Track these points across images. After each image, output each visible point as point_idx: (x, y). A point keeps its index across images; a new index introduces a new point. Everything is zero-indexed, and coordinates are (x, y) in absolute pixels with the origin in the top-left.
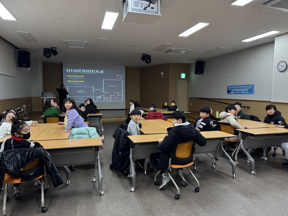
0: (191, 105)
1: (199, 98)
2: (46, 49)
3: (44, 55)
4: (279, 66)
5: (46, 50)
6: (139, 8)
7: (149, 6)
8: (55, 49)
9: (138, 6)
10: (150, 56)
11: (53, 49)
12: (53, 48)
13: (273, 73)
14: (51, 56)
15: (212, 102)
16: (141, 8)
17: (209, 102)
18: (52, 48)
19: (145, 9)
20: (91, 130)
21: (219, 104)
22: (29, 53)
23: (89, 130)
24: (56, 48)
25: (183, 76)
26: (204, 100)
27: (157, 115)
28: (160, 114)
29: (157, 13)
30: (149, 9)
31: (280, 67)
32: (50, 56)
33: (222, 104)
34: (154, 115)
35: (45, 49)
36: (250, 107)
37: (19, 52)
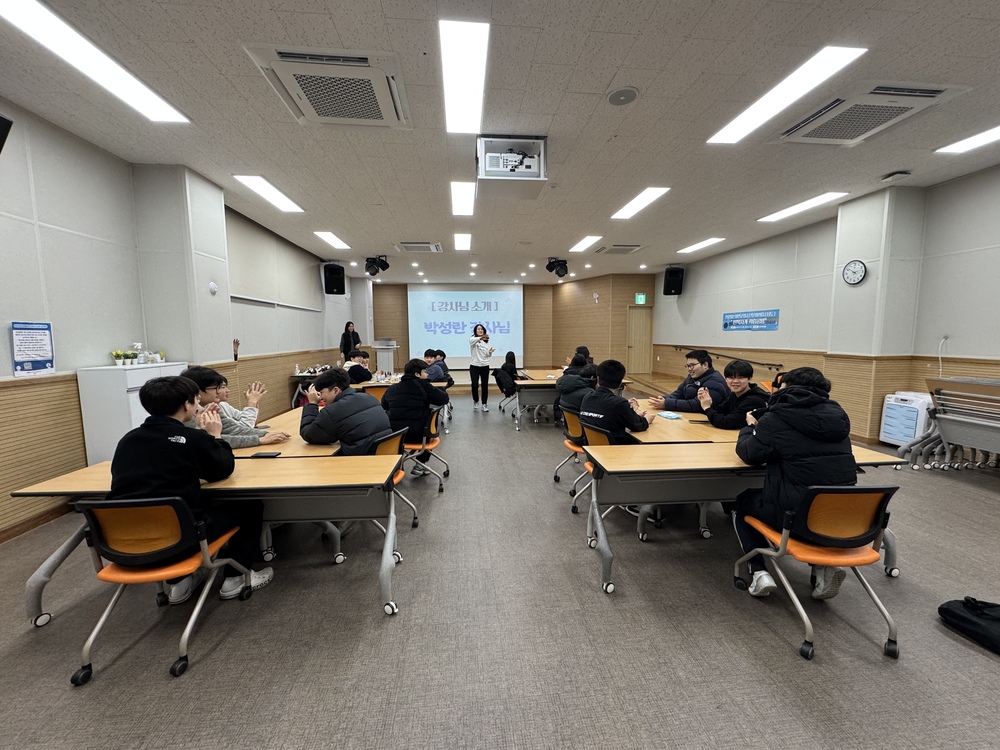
0: (658, 359)
1: (676, 347)
2: (369, 260)
3: (367, 271)
4: (846, 271)
5: (371, 262)
6: (501, 168)
7: (521, 163)
8: (384, 259)
9: (498, 166)
10: (565, 262)
11: (381, 258)
12: (381, 256)
13: (833, 289)
14: (379, 272)
16: (505, 169)
18: (379, 257)
19: (514, 170)
22: (342, 269)
24: (385, 256)
29: (539, 176)
30: (522, 168)
31: (850, 273)
32: (377, 271)
36: (781, 365)
37: (325, 267)
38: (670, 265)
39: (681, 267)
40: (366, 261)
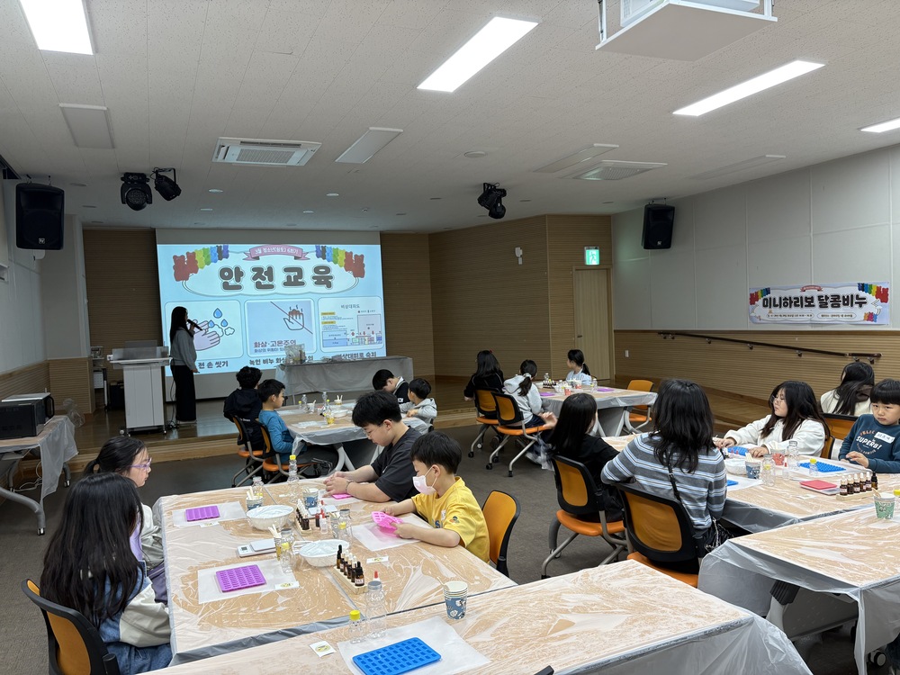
0: (627, 355)
1: (660, 333)
3: (125, 200)
5: (132, 181)
8: (170, 175)
10: (503, 192)
11: (161, 174)
12: (163, 170)
14: (151, 202)
15: (716, 344)
17: (703, 343)
18: (158, 170)
21: (745, 348)
22: (60, 194)
24: (175, 170)
25: (592, 257)
26: (678, 339)
29: (760, 10)
32: (149, 200)
33: (756, 349)
35: (127, 177)
36: (879, 356)
37: (19, 189)
38: (649, 199)
39: (670, 204)
40: (122, 179)
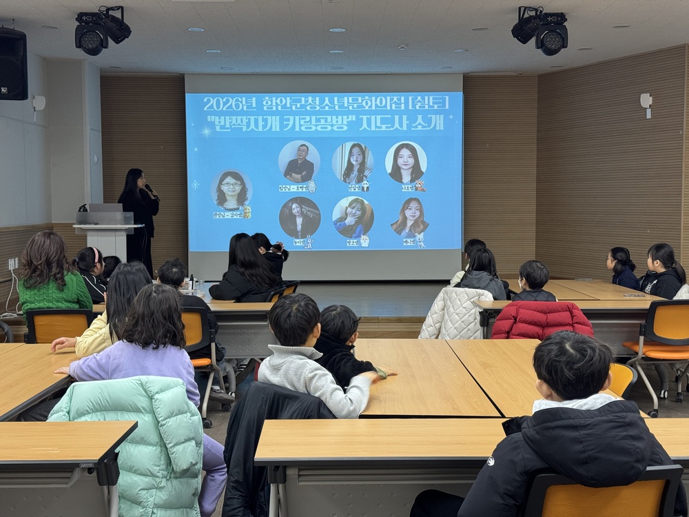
2: (84, 18)
3: (79, 45)
5: (87, 23)
8: (117, 14)
10: (561, 17)
11: (111, 13)
12: (112, 9)
14: (106, 47)
18: (108, 9)
20: (162, 391)
22: (22, 38)
23: (154, 389)
24: (122, 8)
27: (553, 317)
28: (570, 309)
32: (104, 45)
34: (541, 317)
35: (81, 17)
40: (77, 19)
